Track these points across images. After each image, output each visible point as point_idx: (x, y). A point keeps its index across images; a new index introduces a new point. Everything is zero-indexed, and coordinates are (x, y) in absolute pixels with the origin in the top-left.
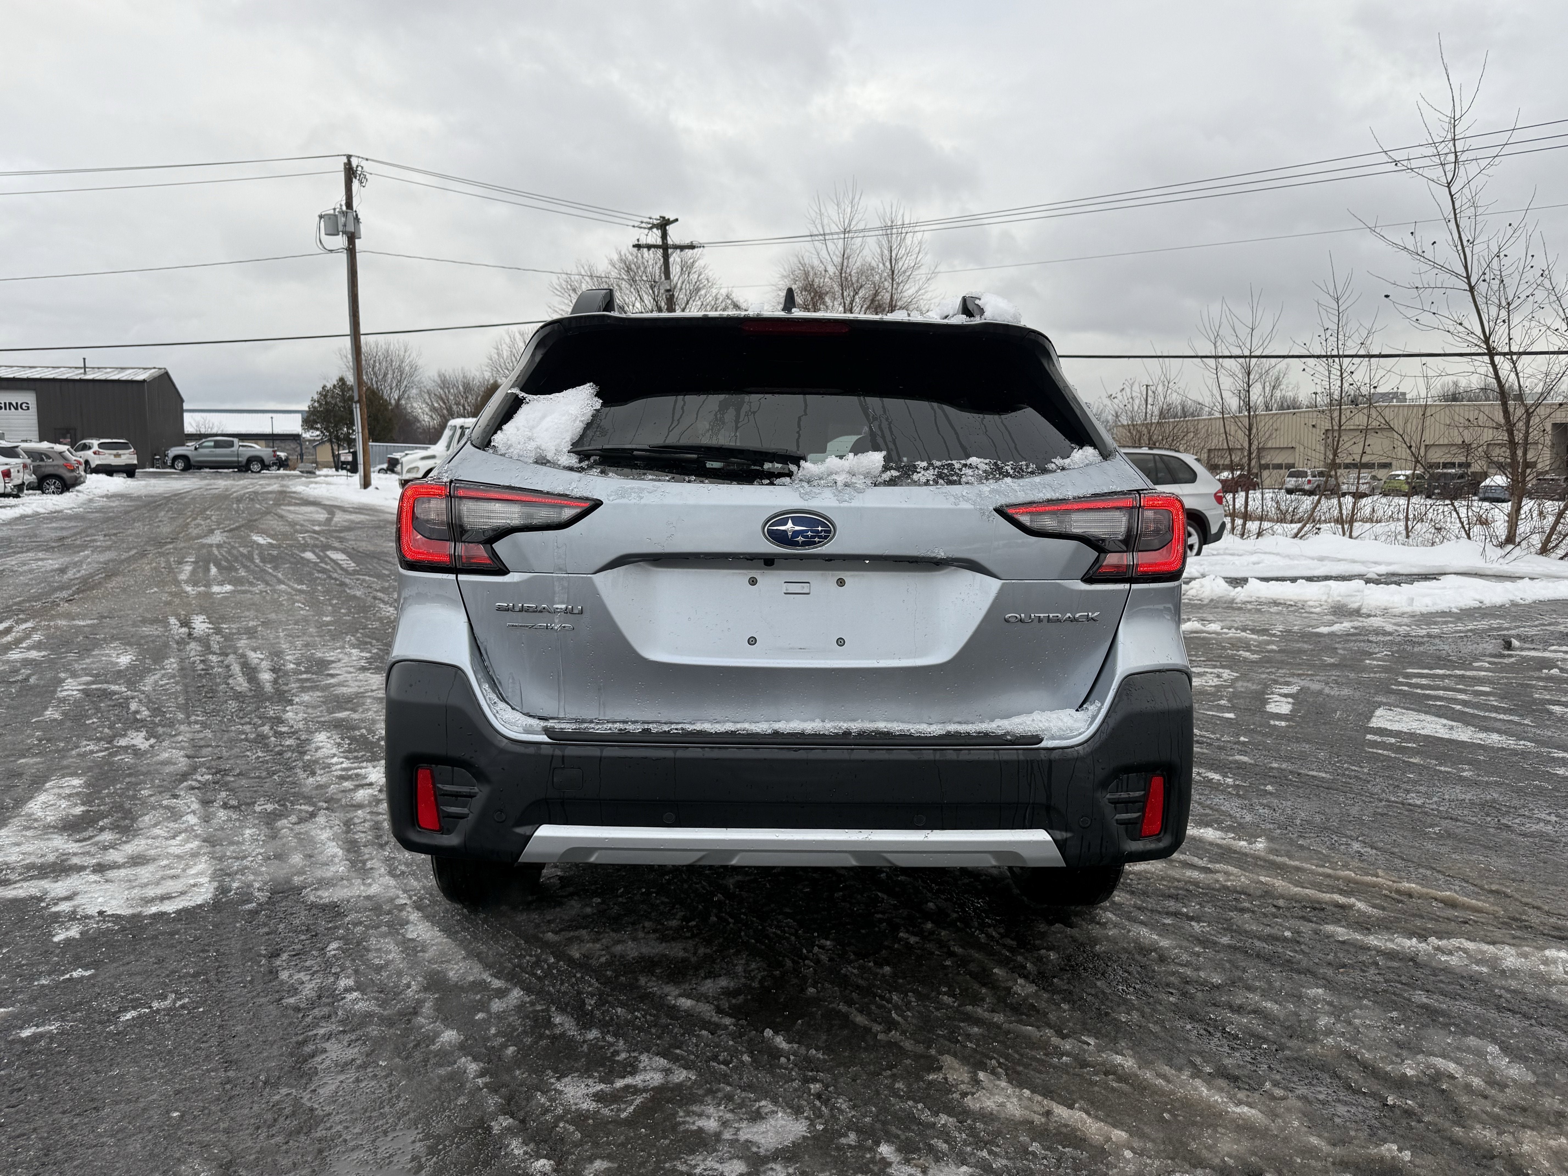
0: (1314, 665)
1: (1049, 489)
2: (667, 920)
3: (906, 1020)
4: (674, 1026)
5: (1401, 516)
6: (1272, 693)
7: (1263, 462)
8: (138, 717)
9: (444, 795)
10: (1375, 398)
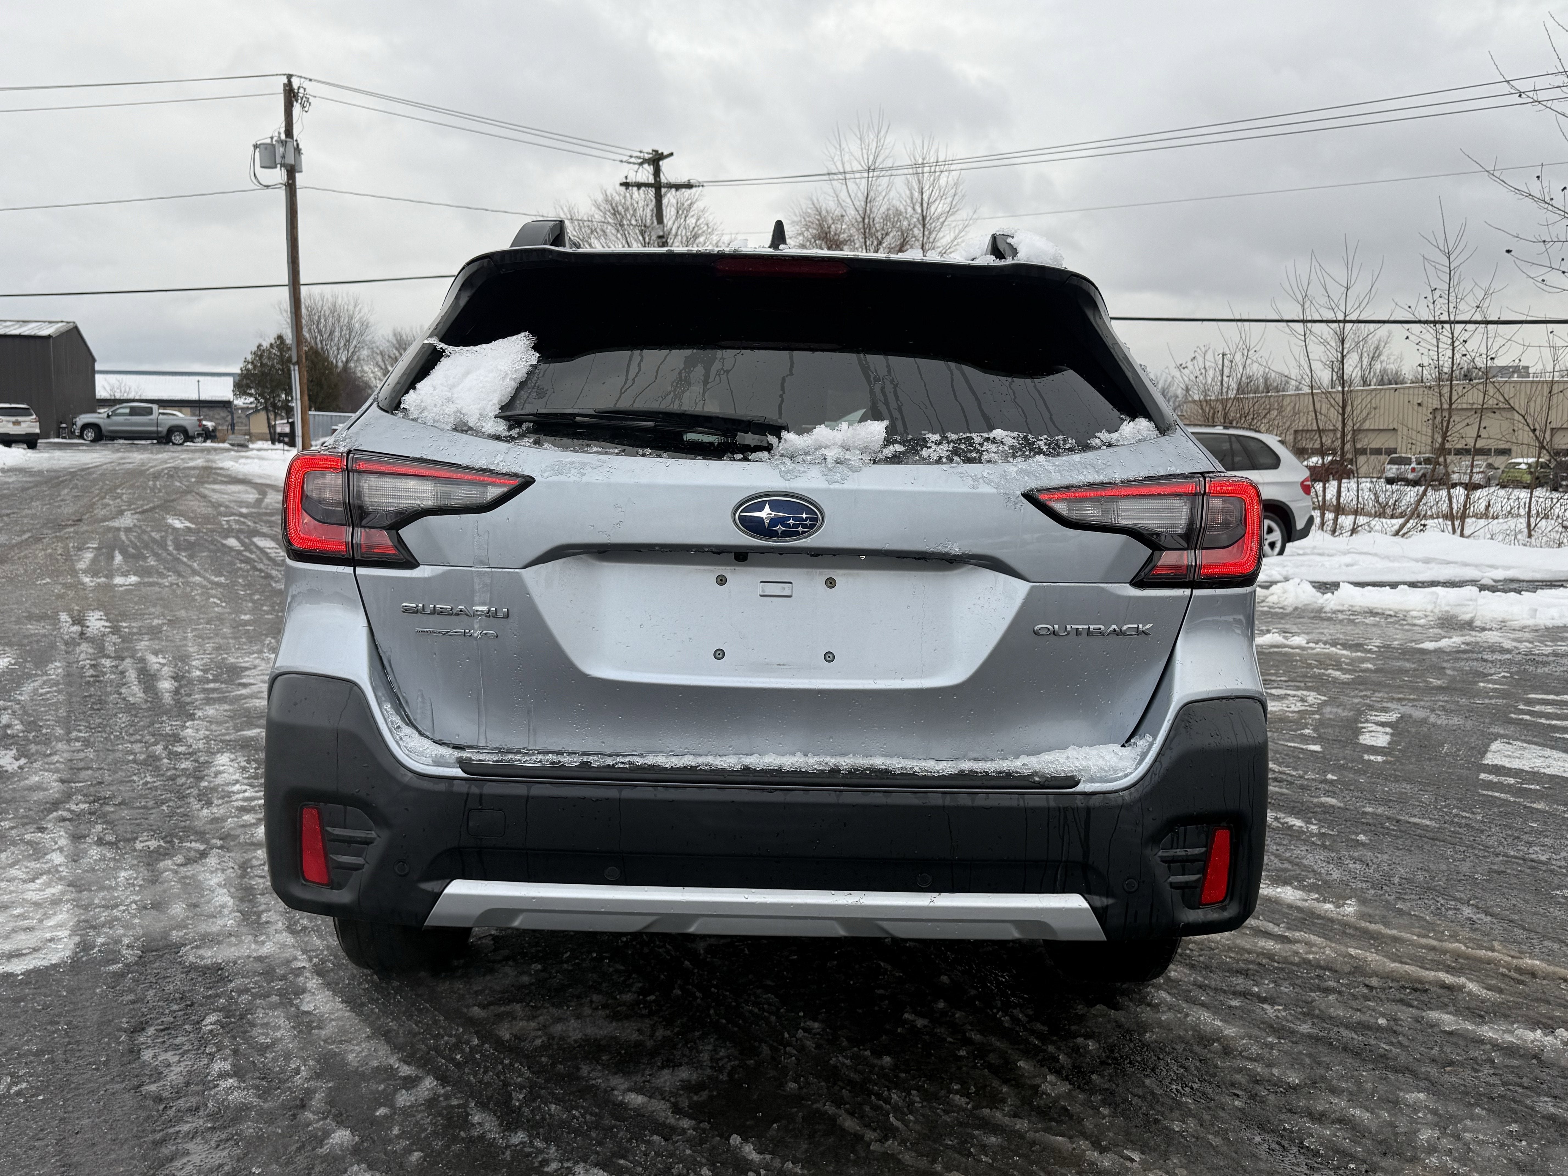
0: (1417, 688)
1: (1091, 470)
2: (620, 993)
3: (907, 1126)
4: (619, 1129)
5: (1522, 512)
6: (1367, 721)
7: (1359, 446)
8: (9, 732)
9: (334, 840)
10: (1493, 372)
